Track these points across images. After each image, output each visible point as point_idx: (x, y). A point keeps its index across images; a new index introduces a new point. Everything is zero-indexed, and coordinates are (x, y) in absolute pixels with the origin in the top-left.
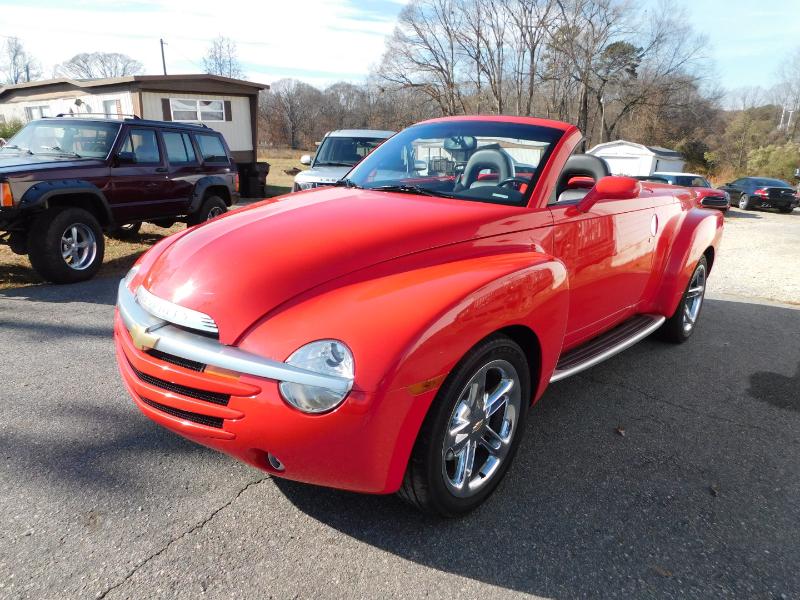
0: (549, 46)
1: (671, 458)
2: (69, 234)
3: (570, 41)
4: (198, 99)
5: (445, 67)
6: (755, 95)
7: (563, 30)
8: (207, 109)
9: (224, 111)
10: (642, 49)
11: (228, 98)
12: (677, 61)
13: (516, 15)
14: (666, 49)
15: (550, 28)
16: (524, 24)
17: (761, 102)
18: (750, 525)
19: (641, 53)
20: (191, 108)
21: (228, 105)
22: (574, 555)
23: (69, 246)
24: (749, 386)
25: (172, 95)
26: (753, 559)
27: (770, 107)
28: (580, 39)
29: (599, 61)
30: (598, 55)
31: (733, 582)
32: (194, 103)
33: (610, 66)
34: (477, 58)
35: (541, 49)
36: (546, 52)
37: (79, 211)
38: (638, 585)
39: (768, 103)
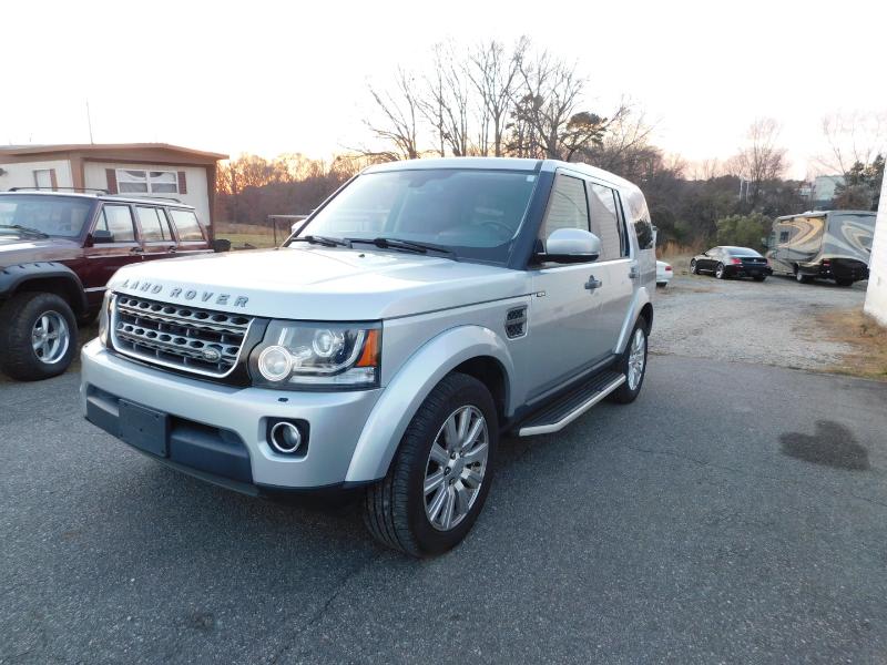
0: (513, 114)
1: (736, 515)
2: (40, 324)
3: (536, 109)
4: (148, 170)
5: (406, 136)
6: (714, 166)
7: (526, 99)
8: (159, 180)
9: (177, 183)
10: (606, 119)
11: (181, 169)
12: (641, 132)
13: (478, 83)
14: (629, 120)
15: (514, 97)
16: (487, 92)
17: (721, 172)
18: (821, 566)
19: (606, 123)
20: (140, 180)
21: (182, 177)
22: (684, 607)
23: (39, 337)
24: (780, 447)
25: (119, 165)
26: (833, 594)
27: (728, 177)
28: (544, 108)
29: (565, 131)
30: (564, 125)
31: (824, 614)
32: (142, 175)
33: (576, 135)
34: (440, 126)
35: (506, 118)
36: (512, 121)
37: (51, 298)
38: (748, 626)
39: (727, 173)
